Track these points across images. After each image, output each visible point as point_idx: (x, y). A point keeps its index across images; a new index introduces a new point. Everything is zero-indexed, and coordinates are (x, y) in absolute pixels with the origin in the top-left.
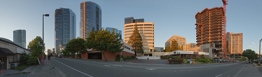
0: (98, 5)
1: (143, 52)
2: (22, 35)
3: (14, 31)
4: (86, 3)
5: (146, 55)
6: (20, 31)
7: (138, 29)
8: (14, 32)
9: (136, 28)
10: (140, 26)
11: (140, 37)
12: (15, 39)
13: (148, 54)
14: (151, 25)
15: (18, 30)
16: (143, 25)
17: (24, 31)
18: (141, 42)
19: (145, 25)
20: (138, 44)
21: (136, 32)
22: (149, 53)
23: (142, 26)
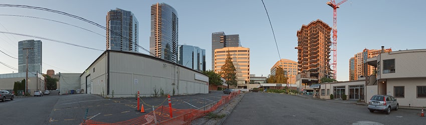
0: (175, 10)
1: (236, 84)
2: (36, 50)
3: (19, 42)
4: (160, 7)
5: (240, 87)
6: (32, 42)
7: (231, 57)
8: (21, 43)
9: (229, 55)
10: (233, 53)
11: (233, 66)
12: (22, 56)
13: (243, 87)
14: (246, 51)
15: (28, 41)
16: (236, 51)
17: (40, 43)
18: (235, 72)
19: (239, 51)
20: (231, 74)
21: (229, 61)
22: (244, 85)
23: (236, 53)
